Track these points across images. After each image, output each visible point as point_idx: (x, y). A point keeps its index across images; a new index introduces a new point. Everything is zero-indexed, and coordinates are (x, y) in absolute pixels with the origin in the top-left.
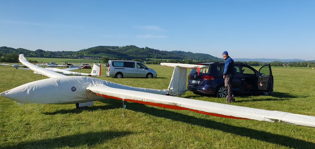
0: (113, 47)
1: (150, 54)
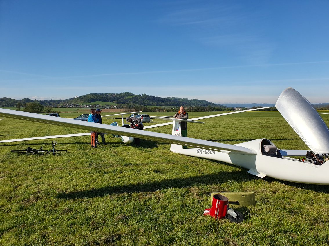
0: (107, 94)
1: (148, 101)
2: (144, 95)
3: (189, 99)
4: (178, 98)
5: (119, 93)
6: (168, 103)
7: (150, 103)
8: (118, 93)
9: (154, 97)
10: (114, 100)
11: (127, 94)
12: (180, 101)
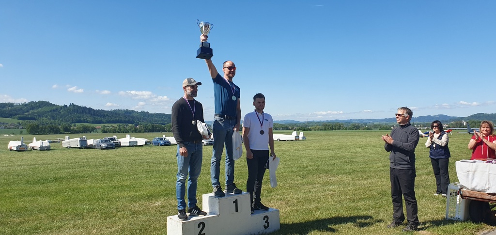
1: (80, 115)
2: (73, 105)
3: (151, 112)
4: (132, 111)
5: (27, 103)
6: (113, 119)
7: (82, 119)
8: (25, 103)
9: (90, 109)
10: (16, 115)
11: (42, 104)
12: (135, 115)
